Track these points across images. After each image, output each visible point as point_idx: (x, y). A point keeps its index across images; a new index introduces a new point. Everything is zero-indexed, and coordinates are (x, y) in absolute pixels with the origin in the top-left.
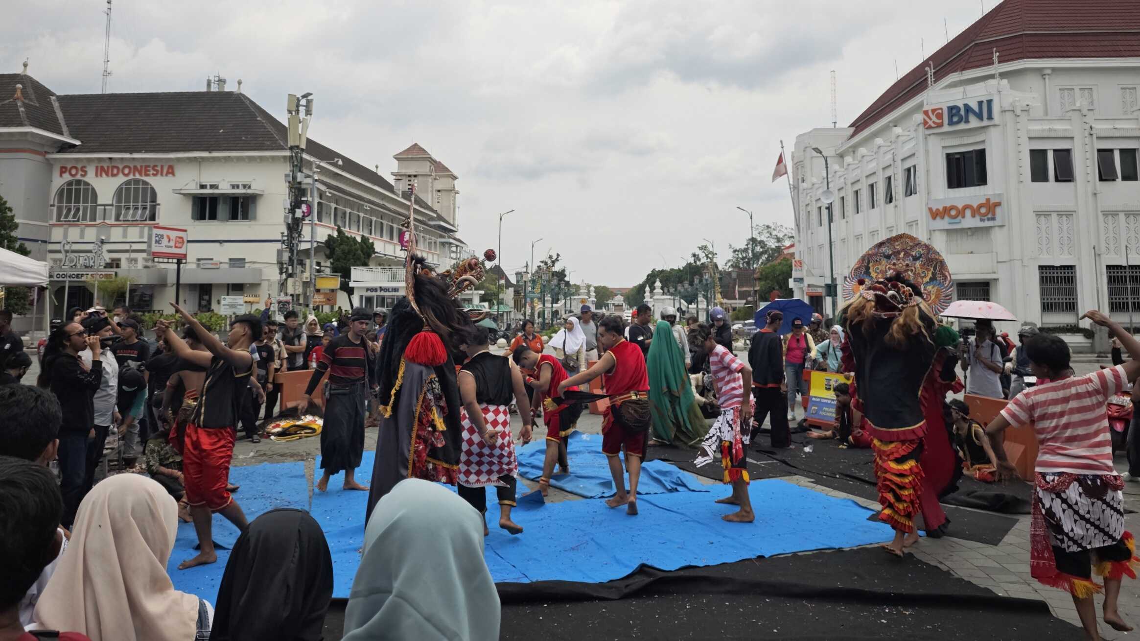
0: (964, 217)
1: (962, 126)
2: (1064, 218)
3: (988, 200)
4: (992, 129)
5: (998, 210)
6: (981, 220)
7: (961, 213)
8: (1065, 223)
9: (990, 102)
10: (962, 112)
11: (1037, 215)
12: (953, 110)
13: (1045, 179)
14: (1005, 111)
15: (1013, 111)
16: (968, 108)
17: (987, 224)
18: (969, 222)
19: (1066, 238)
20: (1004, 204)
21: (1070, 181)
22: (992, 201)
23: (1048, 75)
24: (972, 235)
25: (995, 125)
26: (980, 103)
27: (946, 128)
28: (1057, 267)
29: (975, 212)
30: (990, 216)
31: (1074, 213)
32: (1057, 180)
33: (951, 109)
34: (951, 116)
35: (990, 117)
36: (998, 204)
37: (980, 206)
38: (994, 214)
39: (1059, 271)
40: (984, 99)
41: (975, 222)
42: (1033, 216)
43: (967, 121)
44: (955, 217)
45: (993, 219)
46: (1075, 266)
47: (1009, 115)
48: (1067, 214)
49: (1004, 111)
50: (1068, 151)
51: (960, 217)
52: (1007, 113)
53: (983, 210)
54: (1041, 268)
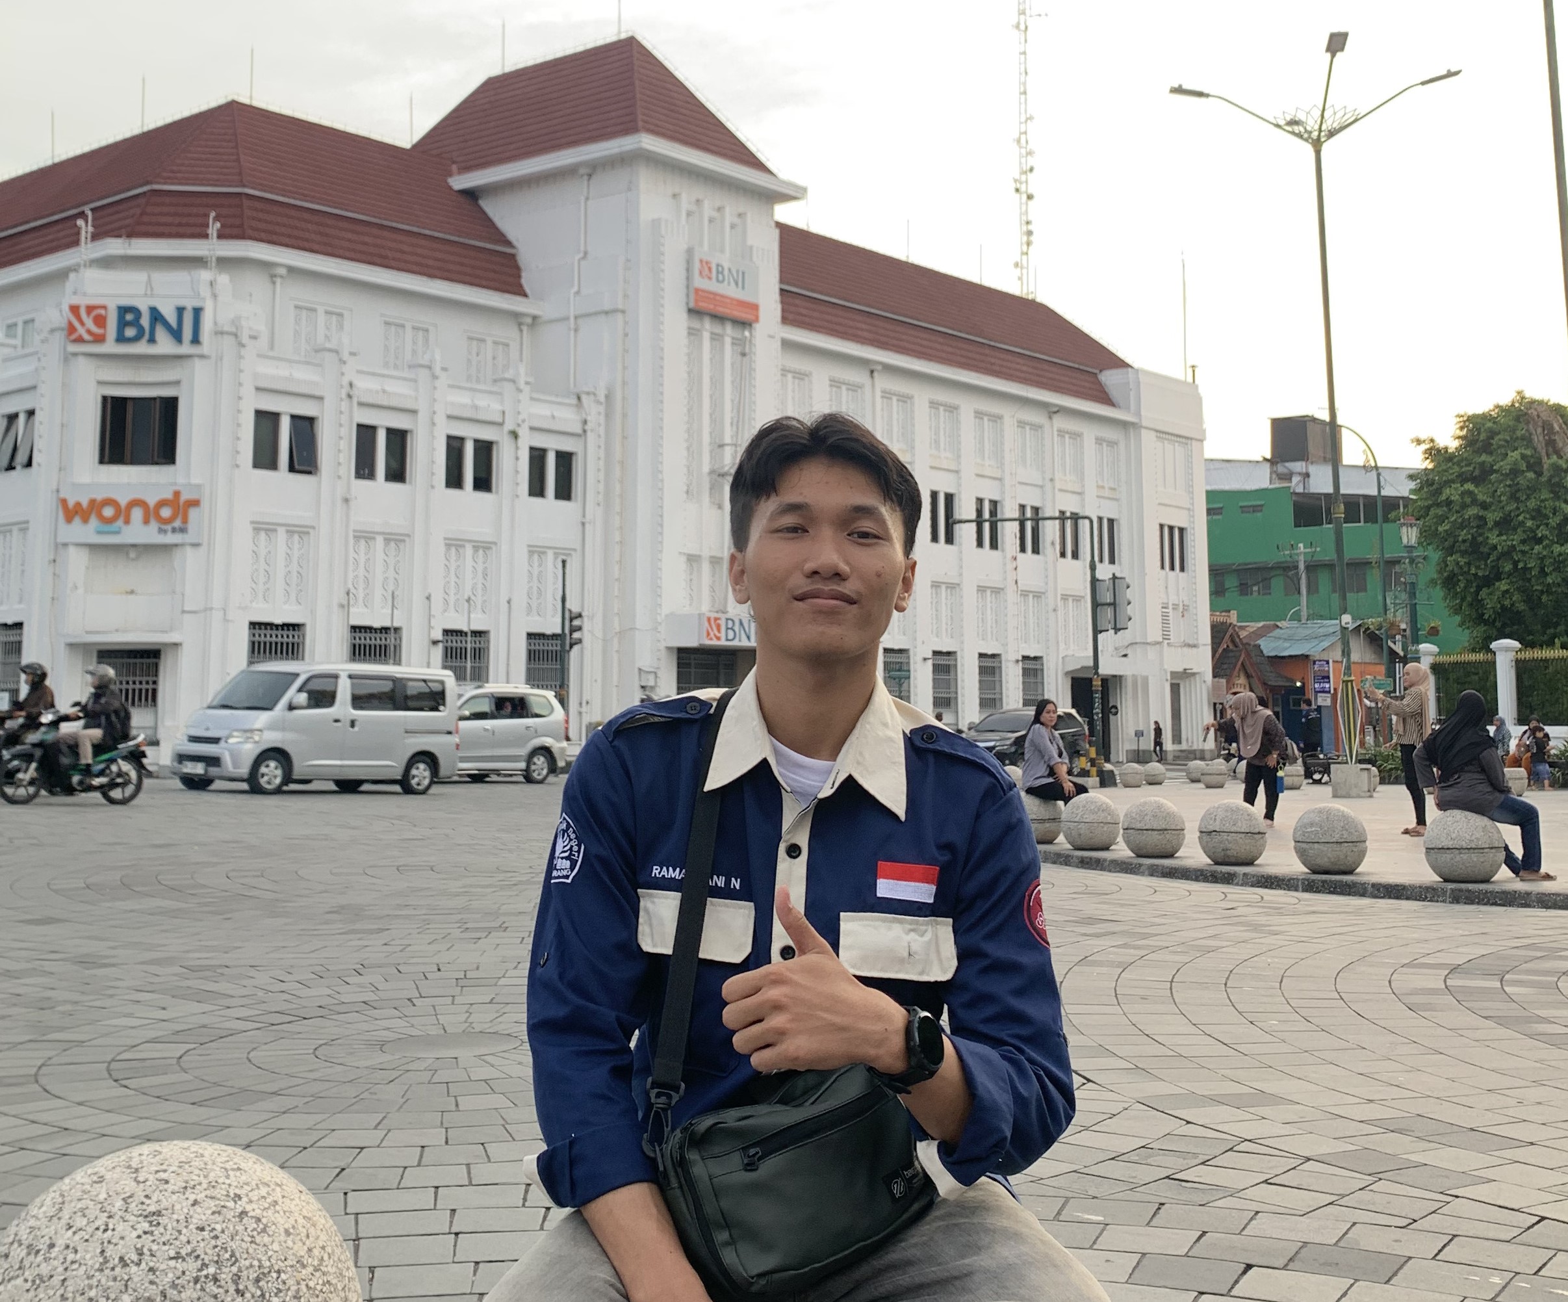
0: (127, 521)
1: (141, 348)
2: (296, 537)
3: (177, 494)
4: (198, 364)
5: (193, 513)
6: (161, 531)
7: (123, 513)
8: (296, 546)
9: (197, 312)
10: (145, 322)
11: (255, 529)
12: (128, 316)
13: (273, 465)
14: (222, 333)
15: (236, 335)
16: (156, 316)
17: (170, 539)
18: (138, 532)
19: (295, 574)
20: (205, 504)
21: (309, 473)
22: (184, 497)
23: (281, 277)
24: (137, 559)
25: (202, 357)
26: (180, 311)
27: (110, 346)
28: (277, 626)
29: (151, 514)
30: (177, 523)
31: (311, 531)
32: (292, 469)
33: (123, 310)
34: (122, 324)
35: (196, 340)
36: (195, 503)
37: (162, 503)
38: (185, 520)
39: (280, 632)
40: (189, 304)
41: (147, 534)
42: (249, 529)
43: (152, 340)
44: (109, 521)
45: (183, 530)
46: (303, 625)
47: (228, 341)
48: (300, 531)
49: (219, 333)
50: (311, 420)
51: (120, 523)
52: (225, 337)
53: (166, 512)
54: (253, 625)
